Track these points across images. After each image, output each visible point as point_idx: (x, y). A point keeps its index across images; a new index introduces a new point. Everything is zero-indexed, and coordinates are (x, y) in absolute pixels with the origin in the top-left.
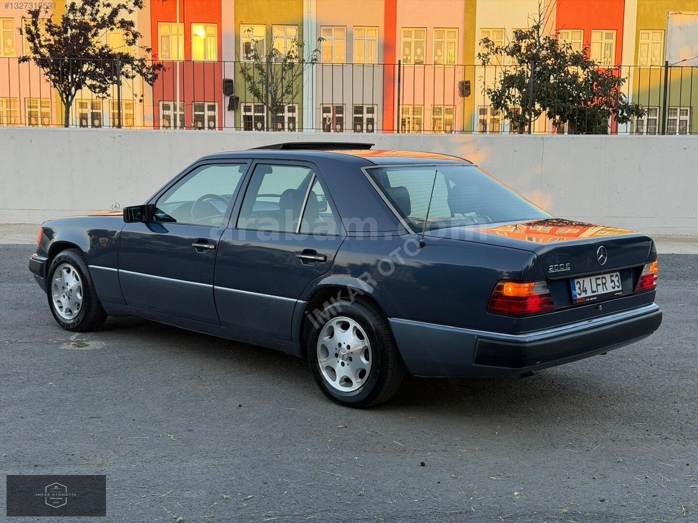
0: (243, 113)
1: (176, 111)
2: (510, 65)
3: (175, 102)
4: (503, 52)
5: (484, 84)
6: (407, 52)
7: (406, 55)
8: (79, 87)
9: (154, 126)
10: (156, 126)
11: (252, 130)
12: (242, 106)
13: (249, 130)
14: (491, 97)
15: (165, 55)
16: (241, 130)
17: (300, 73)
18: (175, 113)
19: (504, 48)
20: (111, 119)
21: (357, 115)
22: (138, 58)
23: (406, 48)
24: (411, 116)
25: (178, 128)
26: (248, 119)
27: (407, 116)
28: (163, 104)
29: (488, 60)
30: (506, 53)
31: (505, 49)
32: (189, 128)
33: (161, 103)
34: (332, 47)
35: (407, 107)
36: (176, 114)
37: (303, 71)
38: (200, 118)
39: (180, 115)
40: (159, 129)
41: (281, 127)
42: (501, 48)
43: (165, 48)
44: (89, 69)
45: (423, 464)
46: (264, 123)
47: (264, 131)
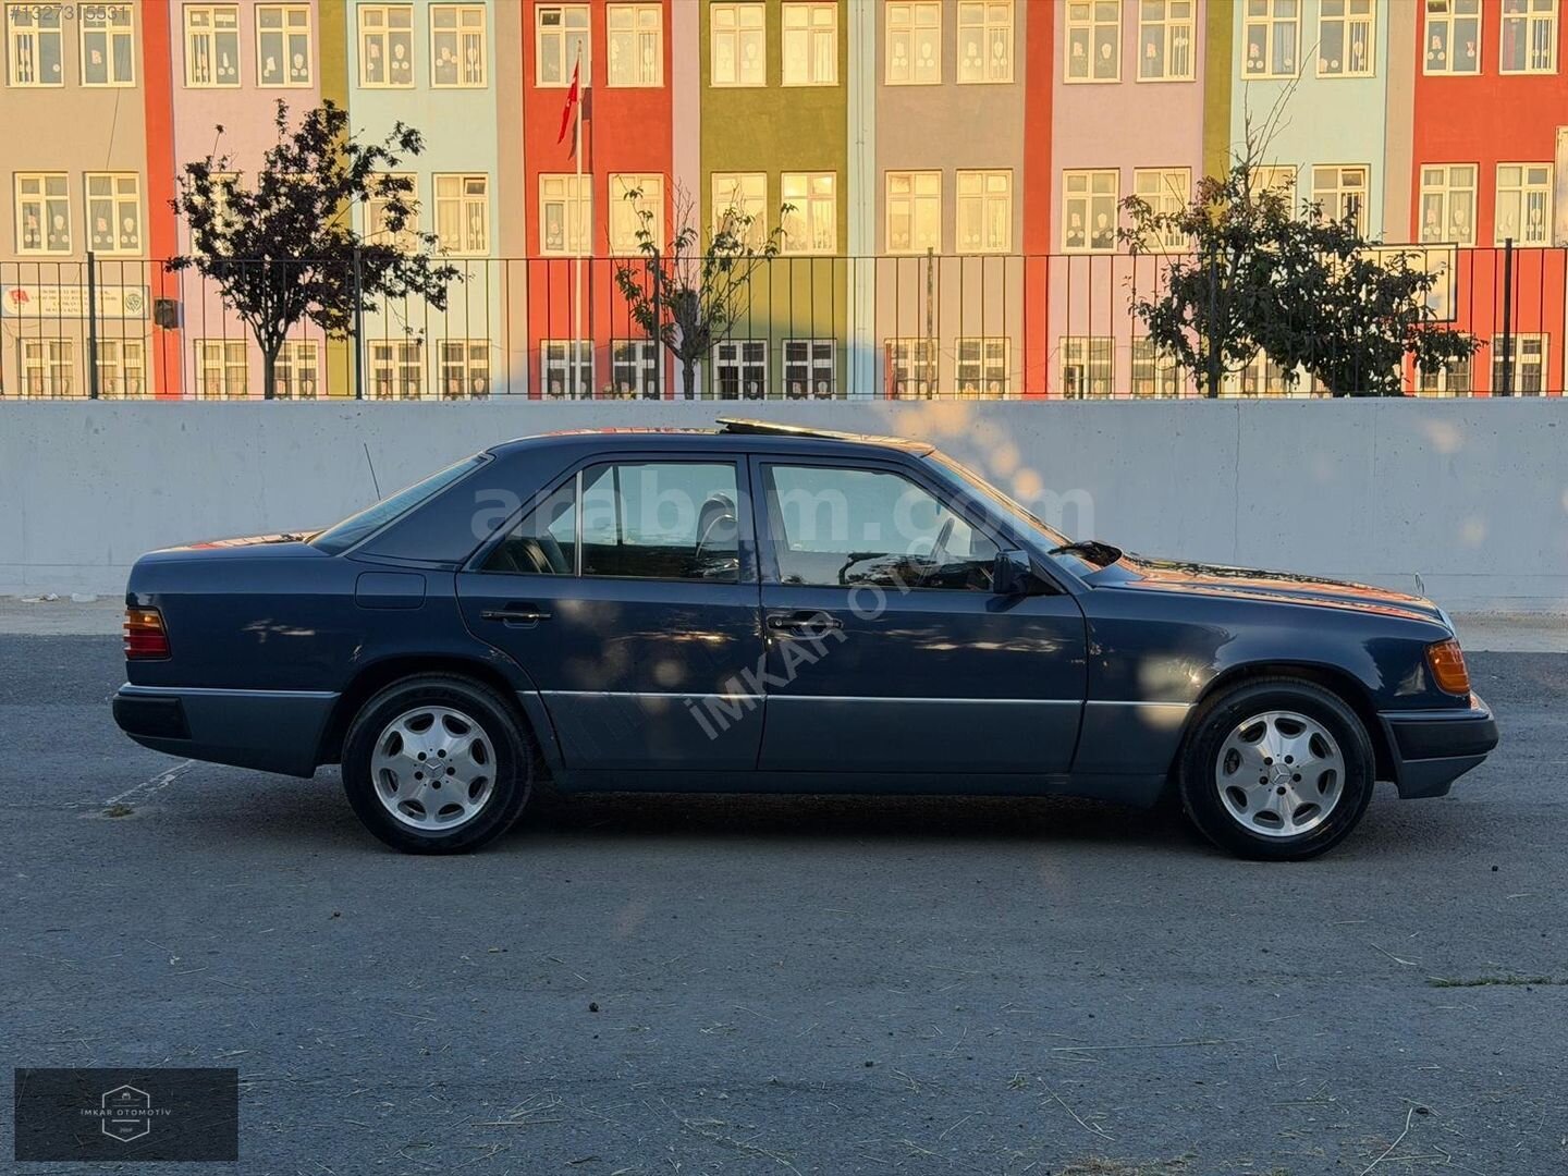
0: (718, 363)
1: (574, 361)
2: (1186, 250)
3: (572, 342)
4: (1173, 224)
5: (1134, 293)
6: (1076, 221)
7: (1073, 229)
8: (292, 317)
9: (529, 393)
10: (533, 393)
11: (736, 398)
12: (716, 348)
13: (730, 397)
14: (1149, 321)
15: (553, 244)
16: (713, 399)
17: (743, 278)
18: (573, 364)
19: (1174, 216)
20: (441, 382)
21: (972, 363)
22: (412, 254)
23: (1074, 215)
24: (1084, 361)
25: (578, 397)
26: (728, 374)
27: (1077, 361)
28: (549, 347)
29: (1142, 243)
30: (1178, 228)
31: (1177, 219)
32: (602, 394)
33: (544, 344)
34: (910, 216)
35: (1077, 341)
36: (574, 368)
37: (749, 272)
38: (628, 376)
39: (583, 369)
40: (541, 398)
41: (799, 391)
42: (1168, 216)
43: (554, 227)
44: (314, 280)
45: (594, 1008)
46: (763, 383)
47: (763, 398)
